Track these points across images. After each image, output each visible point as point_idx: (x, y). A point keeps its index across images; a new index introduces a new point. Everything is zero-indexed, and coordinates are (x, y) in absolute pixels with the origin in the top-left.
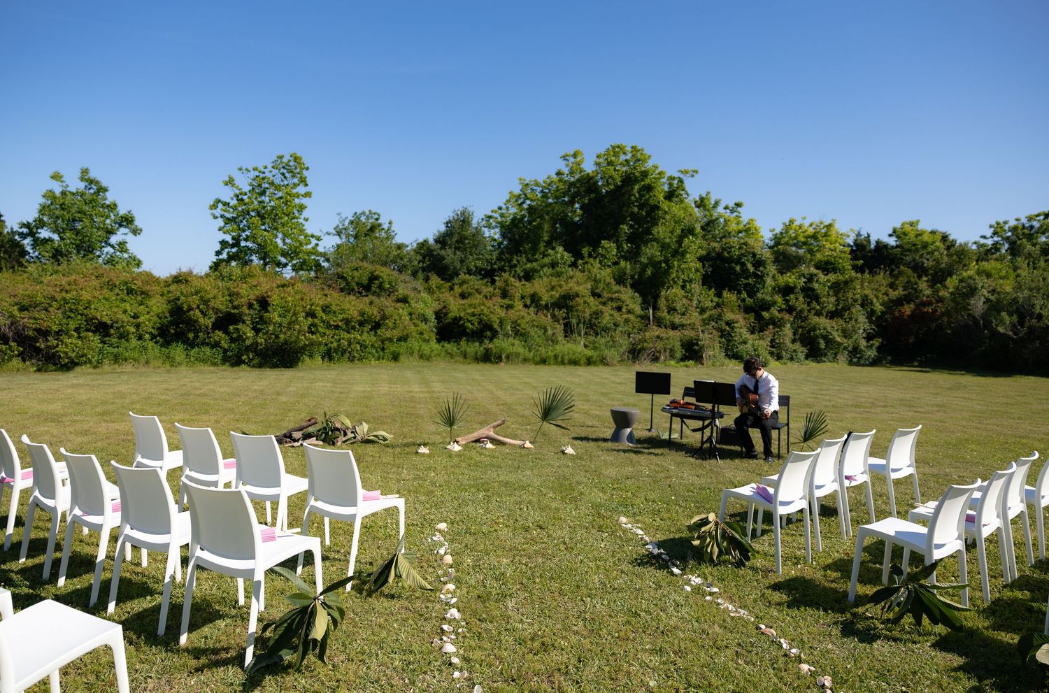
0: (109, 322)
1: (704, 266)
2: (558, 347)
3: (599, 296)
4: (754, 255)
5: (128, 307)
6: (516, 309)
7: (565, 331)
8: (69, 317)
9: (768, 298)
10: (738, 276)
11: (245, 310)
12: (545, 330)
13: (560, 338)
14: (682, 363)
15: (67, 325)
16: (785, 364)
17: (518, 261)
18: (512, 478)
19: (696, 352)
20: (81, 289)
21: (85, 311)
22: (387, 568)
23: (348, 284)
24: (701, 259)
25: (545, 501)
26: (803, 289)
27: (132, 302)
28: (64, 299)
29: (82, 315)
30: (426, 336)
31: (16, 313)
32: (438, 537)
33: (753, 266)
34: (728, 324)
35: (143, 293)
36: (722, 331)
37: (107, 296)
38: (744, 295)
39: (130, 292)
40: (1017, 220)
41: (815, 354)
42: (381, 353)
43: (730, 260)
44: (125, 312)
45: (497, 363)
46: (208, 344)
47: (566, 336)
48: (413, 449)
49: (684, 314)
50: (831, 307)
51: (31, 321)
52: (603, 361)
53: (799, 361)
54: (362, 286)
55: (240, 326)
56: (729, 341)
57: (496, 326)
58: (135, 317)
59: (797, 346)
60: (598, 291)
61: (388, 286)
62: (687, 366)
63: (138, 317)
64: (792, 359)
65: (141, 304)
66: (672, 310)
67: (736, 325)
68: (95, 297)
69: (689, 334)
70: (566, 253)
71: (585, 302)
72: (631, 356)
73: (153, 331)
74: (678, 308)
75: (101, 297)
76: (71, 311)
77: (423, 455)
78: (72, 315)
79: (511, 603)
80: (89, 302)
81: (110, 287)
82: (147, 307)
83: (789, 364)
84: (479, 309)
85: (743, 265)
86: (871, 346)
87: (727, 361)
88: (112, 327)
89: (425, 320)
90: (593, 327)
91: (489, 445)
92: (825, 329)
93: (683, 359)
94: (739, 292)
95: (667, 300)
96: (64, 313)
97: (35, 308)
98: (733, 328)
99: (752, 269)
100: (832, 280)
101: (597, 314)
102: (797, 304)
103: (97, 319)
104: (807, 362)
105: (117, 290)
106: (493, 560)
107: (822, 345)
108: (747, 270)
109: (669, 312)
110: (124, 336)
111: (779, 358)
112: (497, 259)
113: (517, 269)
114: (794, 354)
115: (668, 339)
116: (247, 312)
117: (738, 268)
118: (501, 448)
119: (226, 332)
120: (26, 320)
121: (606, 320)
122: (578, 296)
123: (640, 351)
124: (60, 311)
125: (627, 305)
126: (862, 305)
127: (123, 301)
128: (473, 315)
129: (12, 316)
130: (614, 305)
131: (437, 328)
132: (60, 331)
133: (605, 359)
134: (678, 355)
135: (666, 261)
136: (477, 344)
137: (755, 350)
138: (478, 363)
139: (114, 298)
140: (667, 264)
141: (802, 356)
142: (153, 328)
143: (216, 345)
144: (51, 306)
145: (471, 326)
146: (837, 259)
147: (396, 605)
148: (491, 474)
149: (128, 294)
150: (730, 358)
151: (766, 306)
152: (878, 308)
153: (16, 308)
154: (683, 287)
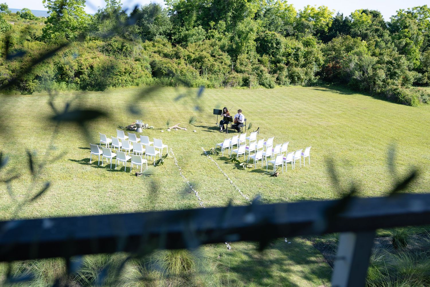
1: (257, 43)
2: (197, 80)
3: (214, 56)
4: (277, 40)
5: (44, 69)
6: (181, 64)
7: (200, 73)
9: (280, 58)
10: (270, 48)
11: (85, 70)
12: (193, 73)
13: (198, 76)
14: (242, 87)
16: (281, 86)
17: (182, 30)
18: (182, 139)
19: (248, 83)
22: (167, 155)
23: (113, 48)
24: (256, 40)
25: (189, 144)
26: (294, 54)
30: (148, 75)
32: (171, 151)
33: (276, 44)
34: (261, 71)
36: (258, 74)
38: (271, 56)
40: (408, 9)
41: (293, 82)
42: (132, 83)
43: (267, 41)
45: (174, 87)
46: (73, 82)
47: (200, 75)
48: (160, 130)
49: (246, 66)
50: (303, 63)
52: (214, 86)
53: (287, 85)
54: (119, 49)
55: (84, 76)
56: (260, 78)
57: (174, 72)
58: (47, 72)
59: (287, 79)
60: (214, 54)
61: (130, 49)
62: (243, 89)
64: (284, 84)
66: (241, 64)
67: (264, 72)
69: (246, 75)
70: (203, 30)
71: (209, 60)
72: (224, 84)
74: (244, 63)
77: (163, 132)
79: (183, 160)
83: (283, 86)
84: (168, 65)
85: (272, 44)
86: (316, 79)
87: (259, 86)
88: (42, 78)
89: (147, 68)
90: (211, 70)
91: (177, 130)
92: (298, 73)
93: (243, 86)
94: (270, 55)
95: (240, 61)
98: (263, 73)
99: (275, 46)
100: (306, 51)
101: (213, 65)
102: (291, 61)
104: (290, 85)
106: (180, 155)
107: (296, 79)
108: (273, 46)
109: (240, 65)
110: (46, 80)
111: (279, 84)
112: (173, 28)
113: (182, 33)
114: (285, 83)
115: (237, 78)
116: (86, 70)
117: (270, 45)
118: (179, 130)
119: (79, 78)
121: (216, 68)
122: (206, 57)
123: (227, 83)
125: (225, 61)
126: (315, 61)
128: (166, 67)
130: (220, 61)
131: (151, 71)
132: (27, 80)
133: (214, 85)
134: (241, 84)
135: (241, 43)
136: (167, 78)
137: (270, 82)
138: (168, 86)
140: (242, 44)
141: (288, 83)
142: (53, 76)
143: (77, 83)
145: (165, 72)
146: (311, 40)
147: (168, 160)
148: (178, 138)
150: (260, 85)
151: (279, 61)
152: (322, 62)
154: (247, 53)
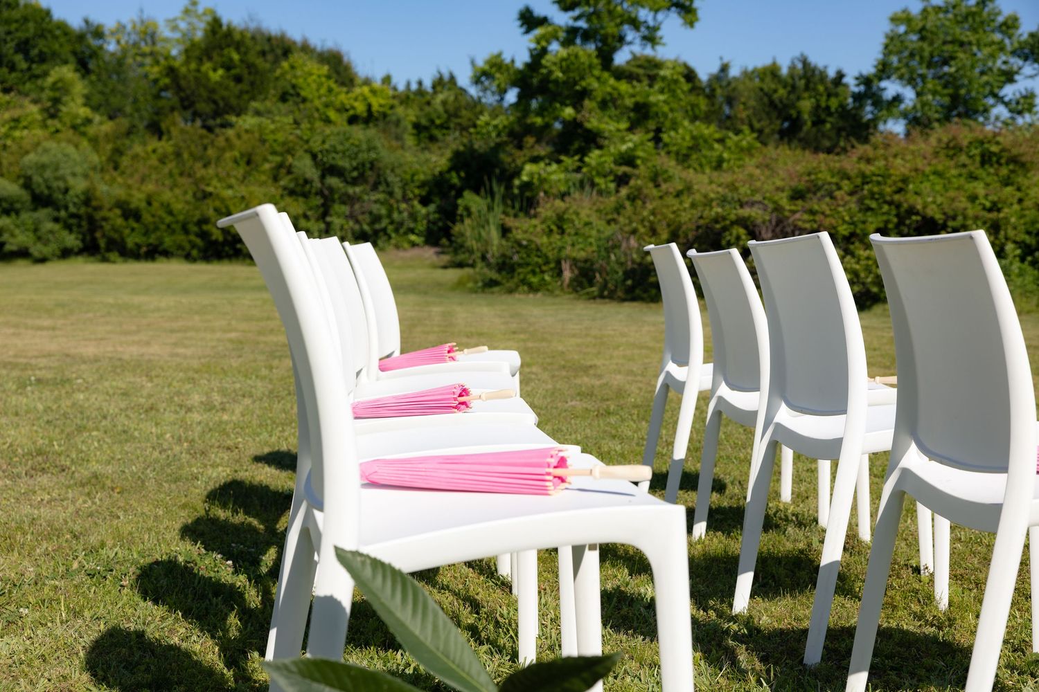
0: (939, 217)
5: (979, 188)
8: (869, 209)
15: (864, 222)
20: (895, 156)
21: (896, 197)
27: (989, 180)
28: (863, 176)
29: (890, 203)
31: (784, 202)
35: (1014, 160)
37: (940, 168)
39: (986, 159)
44: (973, 198)
51: (806, 217)
58: (994, 208)
63: (999, 210)
65: (1006, 182)
68: (916, 170)
73: (1028, 239)
75: (928, 169)
76: (872, 195)
78: (874, 205)
80: (905, 180)
81: (951, 153)
82: (1019, 189)
96: (861, 201)
97: (815, 193)
103: (917, 213)
105: (963, 158)
120: (797, 216)
124: (854, 198)
127: (973, 177)
129: (778, 209)
139: (954, 172)
142: (1029, 233)
144: (839, 188)
149: (983, 163)
153: (785, 195)
